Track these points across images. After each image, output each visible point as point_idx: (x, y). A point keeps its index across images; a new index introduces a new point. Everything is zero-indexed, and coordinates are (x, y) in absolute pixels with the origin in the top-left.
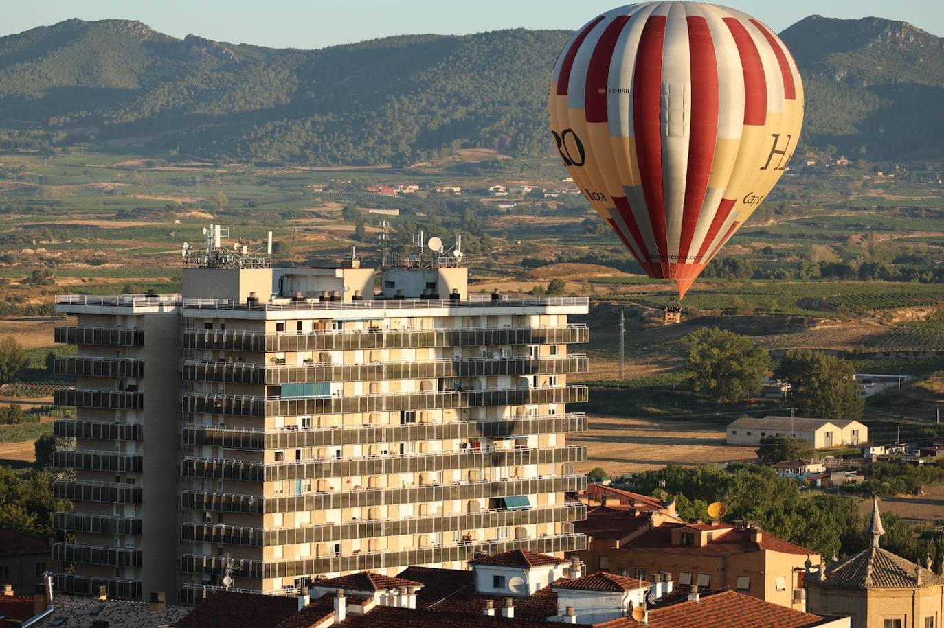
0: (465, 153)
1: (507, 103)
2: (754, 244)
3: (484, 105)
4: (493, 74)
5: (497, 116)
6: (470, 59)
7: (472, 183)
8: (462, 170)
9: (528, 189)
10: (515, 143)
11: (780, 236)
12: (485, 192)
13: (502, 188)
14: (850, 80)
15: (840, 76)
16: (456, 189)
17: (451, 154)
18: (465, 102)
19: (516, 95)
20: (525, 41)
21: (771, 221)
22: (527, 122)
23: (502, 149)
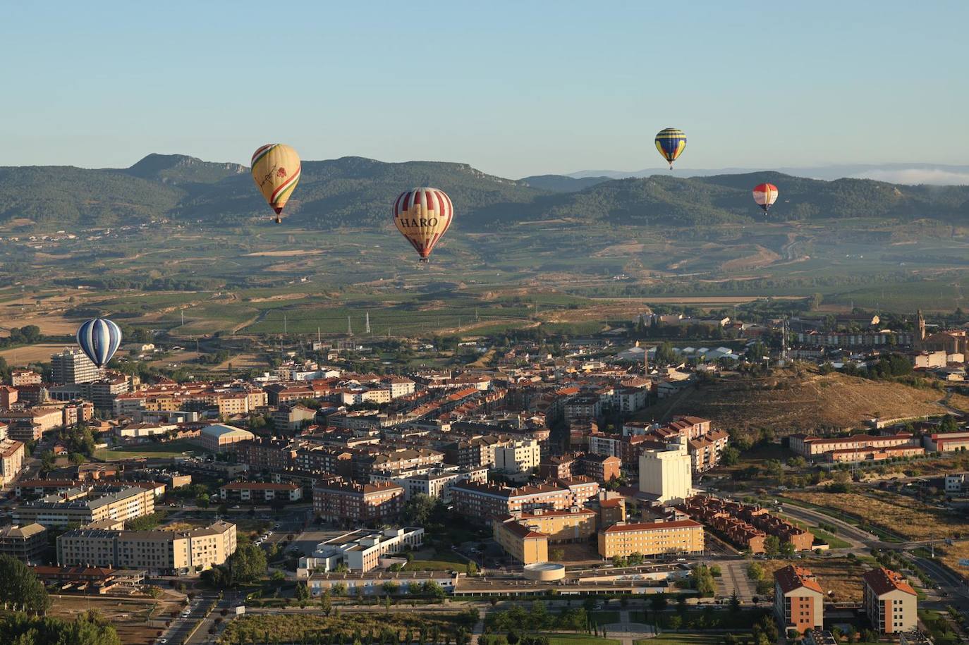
0: (16, 221)
1: (32, 199)
2: (131, 268)
3: (22, 201)
4: (25, 187)
5: (28, 206)
6: (14, 180)
7: (22, 236)
8: (18, 229)
9: (44, 238)
10: (37, 217)
11: (140, 263)
12: (27, 240)
13: (34, 238)
14: (169, 181)
15: (165, 180)
16: (17, 239)
17: (11, 222)
18: (15, 200)
19: (35, 196)
20: (37, 171)
21: (138, 256)
22: (41, 208)
23: (32, 219)
